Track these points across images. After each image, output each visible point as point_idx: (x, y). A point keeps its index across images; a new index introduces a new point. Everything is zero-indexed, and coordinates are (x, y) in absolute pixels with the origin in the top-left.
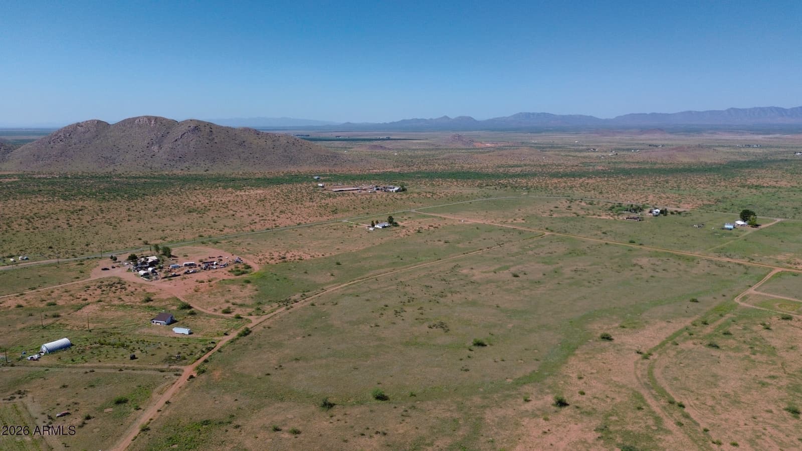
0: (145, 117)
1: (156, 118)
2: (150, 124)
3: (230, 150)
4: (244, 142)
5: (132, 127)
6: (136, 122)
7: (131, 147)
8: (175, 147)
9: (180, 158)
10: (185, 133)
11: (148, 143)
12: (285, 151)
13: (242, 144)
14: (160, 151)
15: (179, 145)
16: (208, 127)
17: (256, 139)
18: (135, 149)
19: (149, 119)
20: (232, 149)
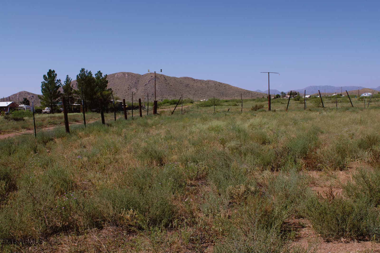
0: (121, 72)
1: (128, 73)
2: (125, 77)
3: (182, 90)
4: (188, 85)
5: (114, 79)
6: (116, 76)
7: (117, 90)
8: (146, 89)
9: (153, 94)
10: (150, 80)
11: (128, 88)
12: (216, 90)
13: (187, 86)
14: (138, 91)
15: (148, 87)
16: (162, 77)
17: (194, 83)
18: (121, 92)
19: (124, 74)
20: (183, 89)
